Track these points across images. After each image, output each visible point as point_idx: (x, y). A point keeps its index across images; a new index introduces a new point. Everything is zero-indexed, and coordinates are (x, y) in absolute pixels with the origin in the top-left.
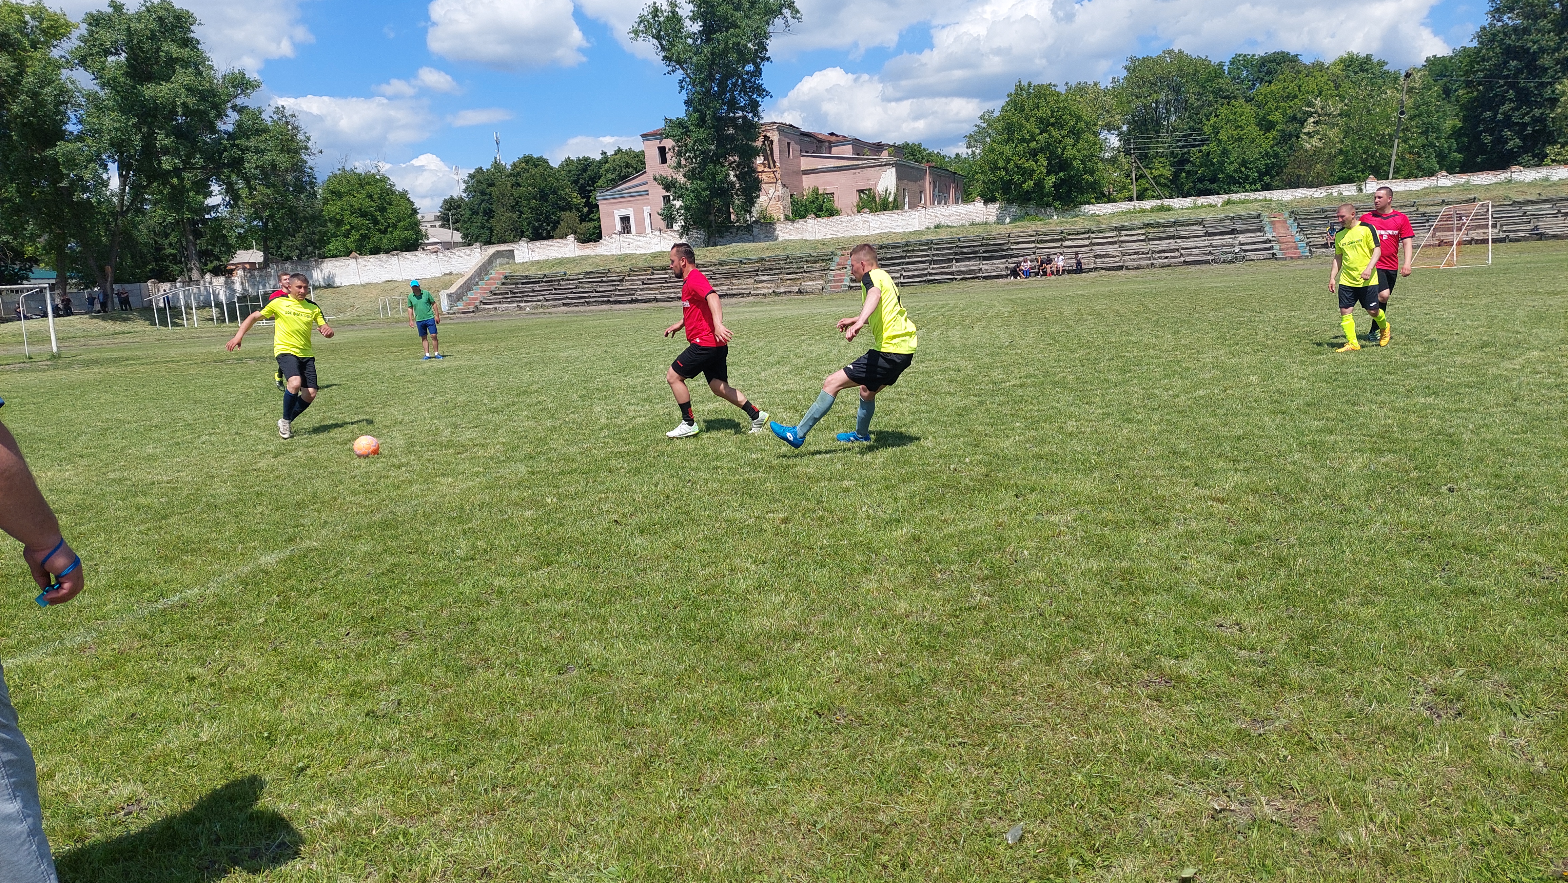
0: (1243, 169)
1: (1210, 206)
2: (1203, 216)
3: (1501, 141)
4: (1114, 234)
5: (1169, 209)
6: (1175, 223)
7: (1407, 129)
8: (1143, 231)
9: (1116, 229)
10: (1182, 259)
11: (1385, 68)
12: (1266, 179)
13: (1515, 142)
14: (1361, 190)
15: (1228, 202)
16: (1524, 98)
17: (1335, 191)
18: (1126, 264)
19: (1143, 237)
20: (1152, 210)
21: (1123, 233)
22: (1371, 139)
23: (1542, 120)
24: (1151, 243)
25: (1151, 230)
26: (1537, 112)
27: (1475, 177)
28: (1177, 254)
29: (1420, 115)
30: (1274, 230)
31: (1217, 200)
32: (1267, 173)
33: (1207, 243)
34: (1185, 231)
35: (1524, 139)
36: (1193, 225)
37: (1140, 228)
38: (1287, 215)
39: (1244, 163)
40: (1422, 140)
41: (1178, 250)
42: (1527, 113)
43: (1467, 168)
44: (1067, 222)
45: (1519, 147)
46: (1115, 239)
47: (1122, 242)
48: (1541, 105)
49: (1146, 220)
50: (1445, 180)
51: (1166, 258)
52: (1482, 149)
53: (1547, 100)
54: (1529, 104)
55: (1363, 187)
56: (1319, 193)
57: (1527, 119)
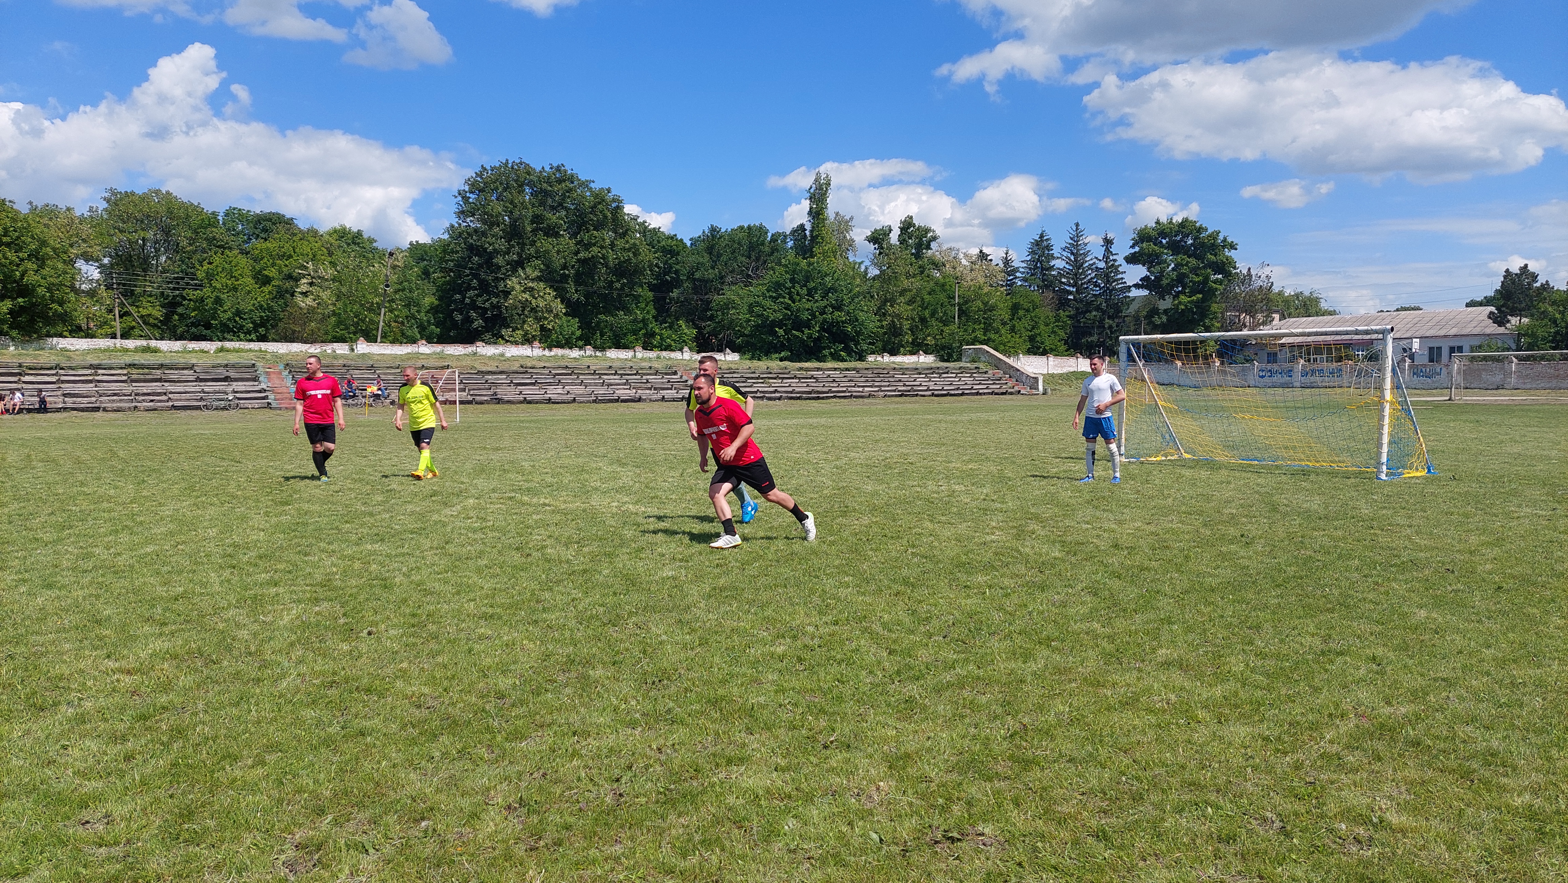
0: (237, 319)
1: (202, 351)
2: (194, 361)
3: (468, 320)
4: (89, 372)
5: (156, 351)
6: (161, 366)
7: (393, 301)
8: (125, 372)
9: (91, 367)
10: (170, 404)
11: (374, 244)
12: (262, 331)
13: (478, 323)
14: (353, 350)
15: (222, 350)
16: (484, 288)
17: (329, 348)
18: (103, 405)
19: (125, 378)
20: (136, 350)
21: (100, 371)
22: (362, 305)
23: (498, 307)
24: (134, 384)
25: (135, 371)
26: (494, 300)
27: (449, 348)
28: (164, 398)
29: (403, 290)
30: (269, 380)
31: (211, 346)
32: (263, 324)
33: (198, 389)
34: (174, 375)
35: (486, 320)
36: (183, 369)
37: (121, 368)
38: (282, 367)
39: (238, 313)
40: (406, 312)
41: (165, 394)
42: (488, 300)
43: (443, 339)
44: (27, 355)
45: (482, 327)
46: (91, 378)
47: (99, 381)
48: (497, 296)
49: (128, 359)
50: (424, 348)
51: (152, 401)
52: (455, 325)
53: (501, 291)
54: (489, 293)
55: (354, 347)
56: (314, 349)
57: (487, 305)
